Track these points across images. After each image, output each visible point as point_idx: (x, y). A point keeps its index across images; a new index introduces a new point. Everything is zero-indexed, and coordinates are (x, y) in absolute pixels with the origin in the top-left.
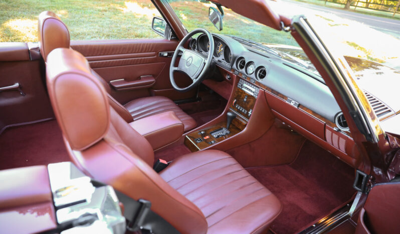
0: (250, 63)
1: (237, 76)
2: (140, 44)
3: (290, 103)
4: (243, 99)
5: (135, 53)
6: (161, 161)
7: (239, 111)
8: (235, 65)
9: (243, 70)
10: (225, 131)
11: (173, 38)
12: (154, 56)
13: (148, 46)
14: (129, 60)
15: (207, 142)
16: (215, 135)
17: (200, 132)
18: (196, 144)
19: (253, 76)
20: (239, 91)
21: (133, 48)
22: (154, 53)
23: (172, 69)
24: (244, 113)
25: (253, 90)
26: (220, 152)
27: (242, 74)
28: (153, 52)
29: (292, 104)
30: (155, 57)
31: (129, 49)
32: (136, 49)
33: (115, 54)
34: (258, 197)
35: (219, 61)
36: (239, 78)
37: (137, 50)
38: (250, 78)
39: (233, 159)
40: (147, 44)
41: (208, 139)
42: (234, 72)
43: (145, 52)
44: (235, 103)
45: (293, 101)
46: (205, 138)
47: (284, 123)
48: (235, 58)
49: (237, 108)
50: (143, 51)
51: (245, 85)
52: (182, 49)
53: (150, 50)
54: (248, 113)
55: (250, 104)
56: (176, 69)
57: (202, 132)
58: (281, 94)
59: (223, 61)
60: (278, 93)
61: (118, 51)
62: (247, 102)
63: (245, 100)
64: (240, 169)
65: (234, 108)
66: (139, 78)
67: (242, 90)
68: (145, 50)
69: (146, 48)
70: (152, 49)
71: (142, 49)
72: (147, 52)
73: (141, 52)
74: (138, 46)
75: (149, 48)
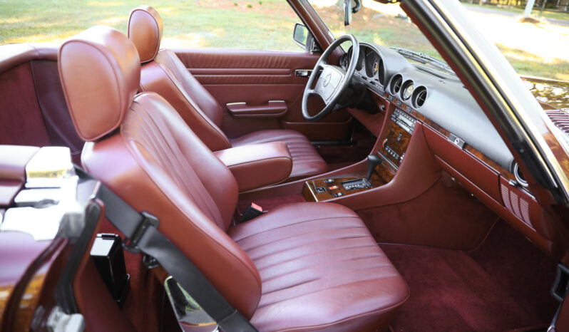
0: (409, 83)
1: (392, 104)
2: (269, 57)
3: (454, 141)
4: (396, 138)
5: (261, 68)
6: (255, 206)
7: (389, 156)
8: (388, 88)
9: (398, 94)
10: (364, 183)
11: (316, 50)
12: (288, 74)
13: (280, 60)
14: (252, 77)
15: (332, 193)
16: (347, 187)
17: (327, 180)
18: (316, 193)
19: (409, 102)
20: (392, 127)
21: (259, 61)
22: (288, 70)
23: (307, 91)
24: (394, 158)
25: (410, 124)
26: (342, 208)
27: (397, 99)
28: (287, 68)
29: (456, 143)
31: (253, 62)
32: (263, 63)
33: (233, 67)
34: (374, 276)
35: (371, 82)
36: (393, 107)
37: (264, 65)
38: (406, 105)
39: (360, 220)
40: (279, 57)
41: (334, 190)
42: (388, 97)
43: (275, 68)
44: (386, 144)
45: (458, 139)
46: (330, 188)
47: (453, 179)
48: (389, 77)
49: (387, 151)
50: (272, 66)
51: (401, 117)
52: (323, 65)
53: (282, 65)
54: (399, 159)
55: (404, 145)
56: (312, 91)
57: (330, 181)
58: (442, 128)
59: (376, 82)
60: (438, 127)
61: (238, 64)
62: (402, 142)
63: (399, 139)
64: (364, 235)
65: (384, 151)
66: (266, 103)
67: (397, 125)
68: (276, 65)
69: (277, 62)
70: (285, 64)
71: (272, 63)
72: (279, 68)
73: (269, 68)
74: (266, 59)
75: (281, 62)
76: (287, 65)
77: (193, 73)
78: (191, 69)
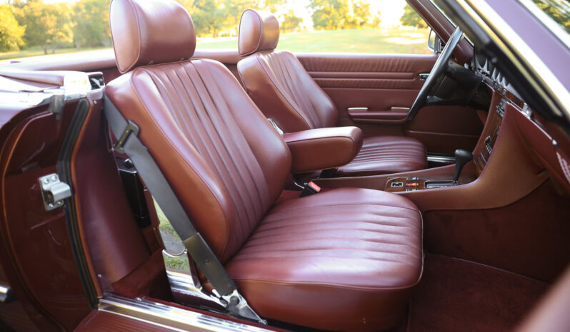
6: (313, 185)
12: (412, 78)
13: (402, 62)
18: (387, 188)
20: (497, 120)
21: (379, 64)
22: (411, 74)
28: (410, 72)
30: (414, 80)
31: (373, 66)
36: (500, 97)
37: (385, 68)
41: (412, 186)
43: (396, 71)
46: (408, 184)
49: (486, 149)
53: (404, 68)
57: (414, 179)
66: (388, 109)
68: (397, 69)
69: (398, 66)
70: (407, 68)
71: (393, 66)
72: (400, 72)
73: (390, 71)
74: (386, 63)
75: (403, 65)
76: (409, 69)
77: (313, 76)
78: (312, 73)
